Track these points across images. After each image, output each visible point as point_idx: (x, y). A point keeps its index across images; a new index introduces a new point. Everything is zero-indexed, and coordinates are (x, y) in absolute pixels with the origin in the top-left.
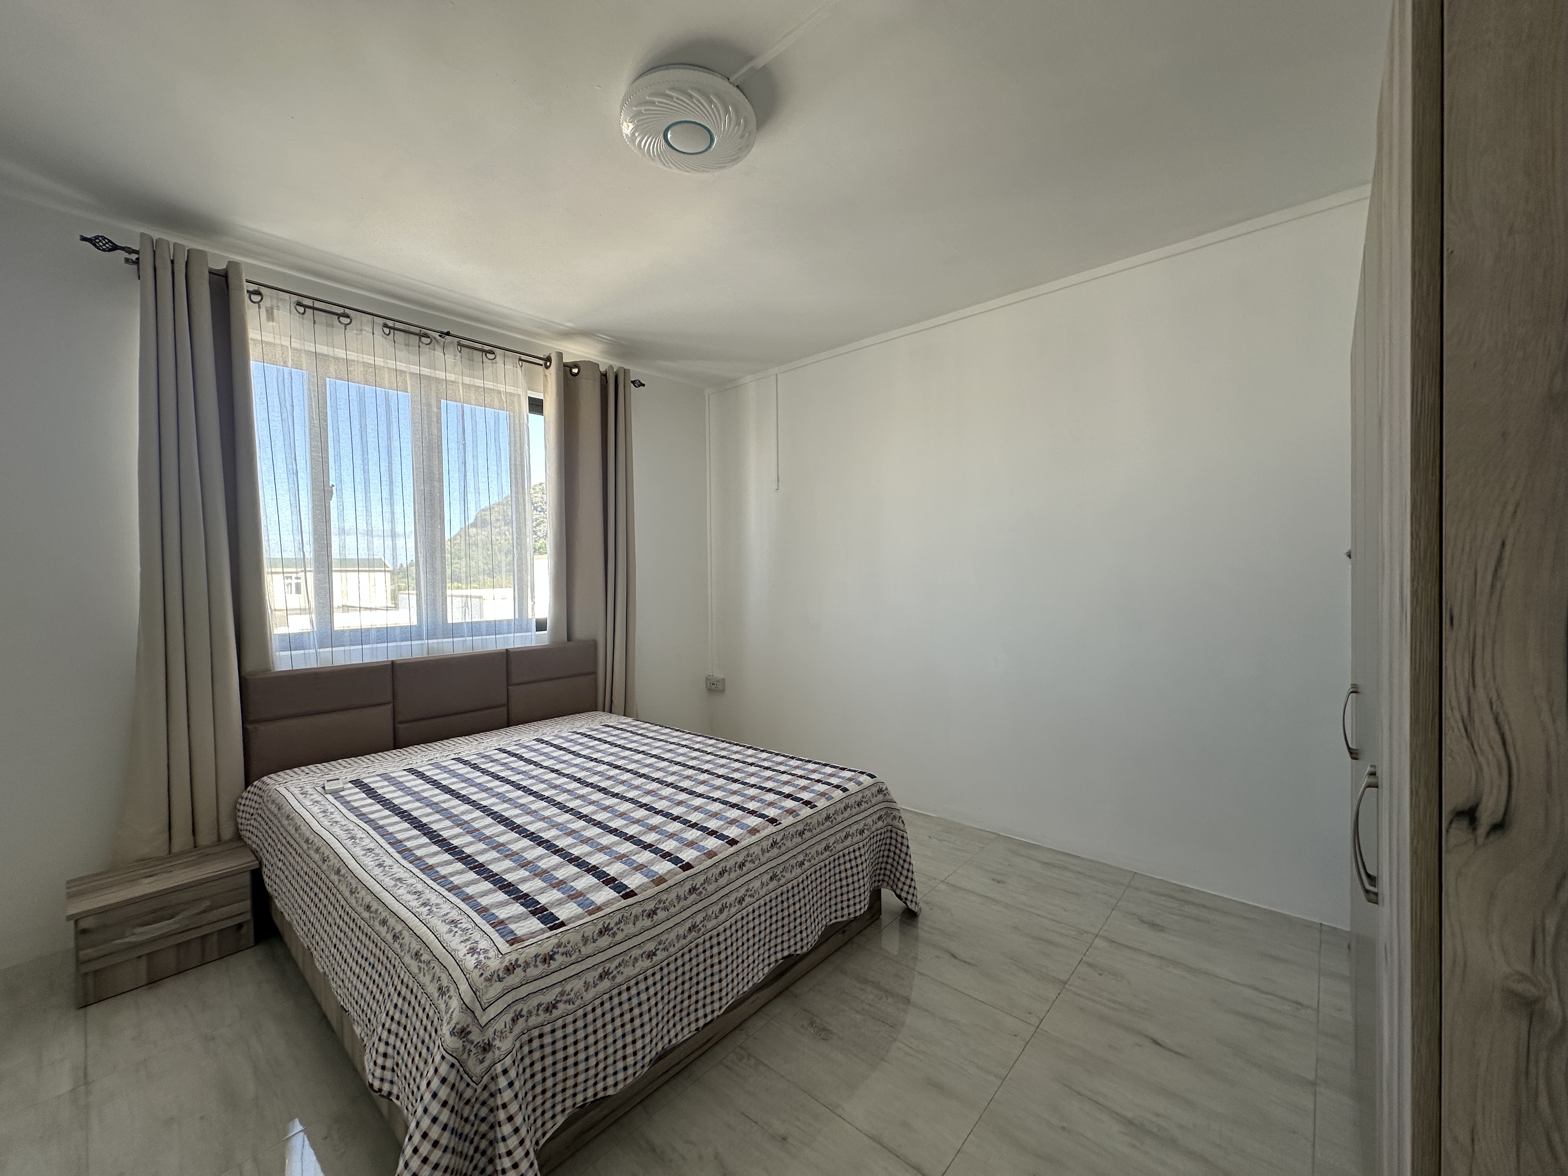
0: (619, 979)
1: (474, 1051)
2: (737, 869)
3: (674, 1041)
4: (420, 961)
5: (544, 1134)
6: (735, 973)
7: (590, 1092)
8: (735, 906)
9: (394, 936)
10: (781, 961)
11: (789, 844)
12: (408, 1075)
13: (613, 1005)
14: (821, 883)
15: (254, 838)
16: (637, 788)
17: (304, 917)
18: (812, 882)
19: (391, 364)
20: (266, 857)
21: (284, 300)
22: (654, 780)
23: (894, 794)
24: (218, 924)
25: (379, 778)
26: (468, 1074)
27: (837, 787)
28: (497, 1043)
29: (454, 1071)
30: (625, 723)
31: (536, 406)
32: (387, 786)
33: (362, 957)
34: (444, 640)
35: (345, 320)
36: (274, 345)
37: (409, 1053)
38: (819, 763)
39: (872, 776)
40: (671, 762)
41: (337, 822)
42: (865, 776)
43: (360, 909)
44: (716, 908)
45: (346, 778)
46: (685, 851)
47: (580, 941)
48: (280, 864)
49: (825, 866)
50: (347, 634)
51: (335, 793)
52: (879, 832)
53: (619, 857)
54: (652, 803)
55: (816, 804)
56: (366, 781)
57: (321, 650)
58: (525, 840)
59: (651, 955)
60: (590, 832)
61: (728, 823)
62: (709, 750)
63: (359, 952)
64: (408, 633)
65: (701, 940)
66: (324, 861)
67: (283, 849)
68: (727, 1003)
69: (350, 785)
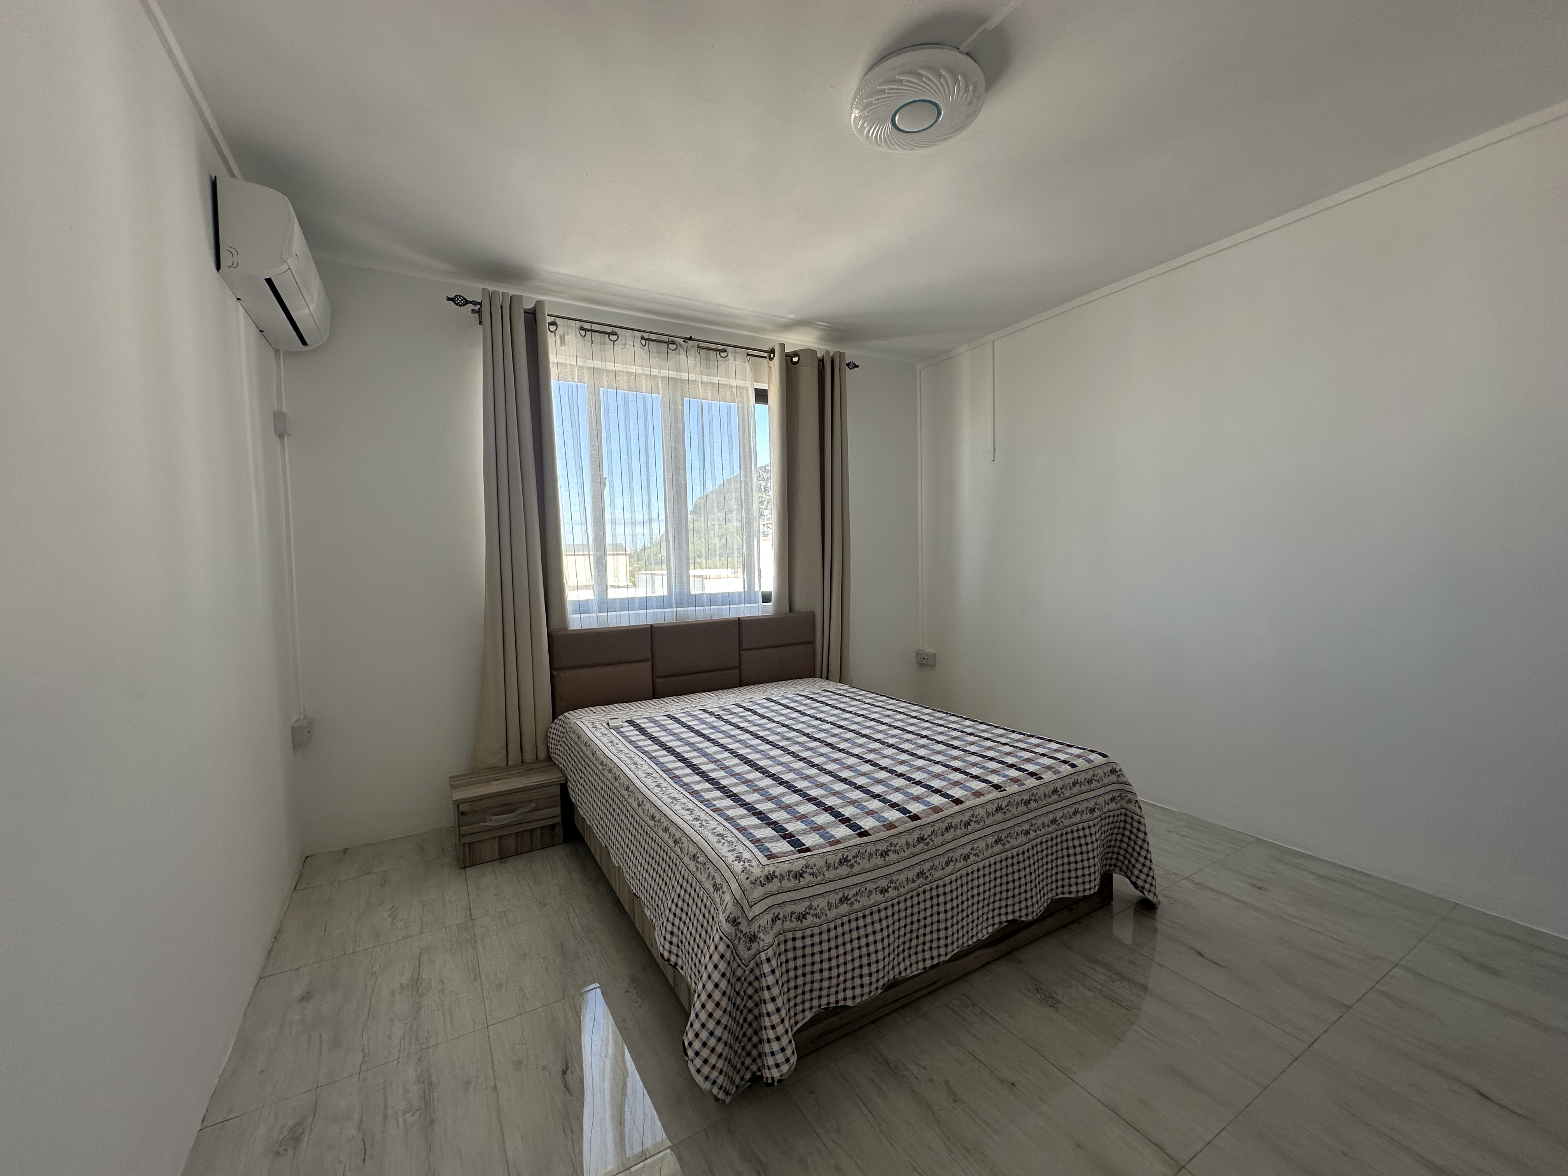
0: (856, 906)
1: (743, 939)
2: (963, 827)
3: (903, 974)
4: (697, 862)
5: (796, 1023)
6: (960, 925)
7: (833, 999)
8: (960, 862)
9: (675, 841)
10: (1005, 924)
11: (1014, 811)
12: (691, 951)
13: (852, 927)
14: (1047, 856)
15: (561, 761)
16: (860, 746)
17: (602, 822)
18: (1037, 853)
19: (647, 371)
20: (571, 776)
21: (572, 327)
22: (876, 740)
23: (1129, 776)
24: (541, 822)
25: (646, 720)
26: (738, 956)
27: (1065, 762)
28: (761, 935)
29: (730, 951)
30: (843, 690)
31: (761, 396)
32: (653, 727)
33: (650, 856)
34: (689, 608)
35: (614, 338)
36: (566, 364)
37: (691, 934)
38: (1043, 739)
39: (1104, 756)
40: (890, 726)
41: (621, 751)
42: (1095, 755)
43: (647, 819)
44: (943, 860)
45: (623, 718)
46: (912, 804)
47: (824, 866)
48: (581, 781)
49: (1052, 839)
50: (618, 602)
51: (616, 729)
52: (1112, 813)
53: (851, 802)
54: (875, 760)
55: (1042, 776)
56: (638, 722)
57: (600, 614)
58: (769, 779)
59: (884, 891)
60: (823, 779)
61: (951, 784)
62: (926, 718)
63: (647, 852)
64: (663, 603)
65: (928, 887)
66: (616, 779)
67: (583, 769)
68: (953, 951)
69: (626, 724)
